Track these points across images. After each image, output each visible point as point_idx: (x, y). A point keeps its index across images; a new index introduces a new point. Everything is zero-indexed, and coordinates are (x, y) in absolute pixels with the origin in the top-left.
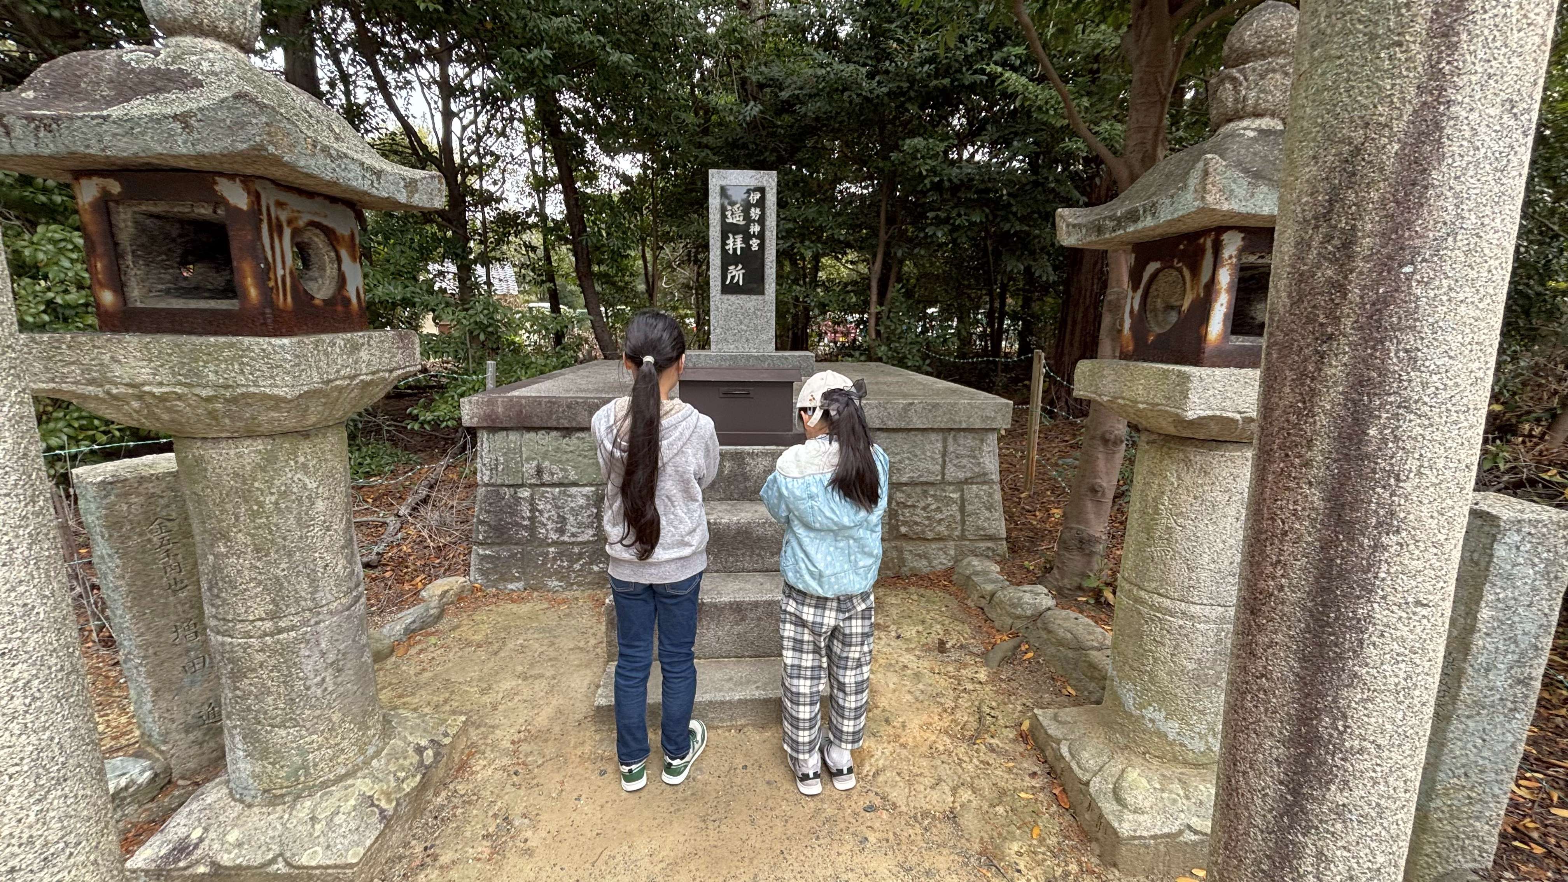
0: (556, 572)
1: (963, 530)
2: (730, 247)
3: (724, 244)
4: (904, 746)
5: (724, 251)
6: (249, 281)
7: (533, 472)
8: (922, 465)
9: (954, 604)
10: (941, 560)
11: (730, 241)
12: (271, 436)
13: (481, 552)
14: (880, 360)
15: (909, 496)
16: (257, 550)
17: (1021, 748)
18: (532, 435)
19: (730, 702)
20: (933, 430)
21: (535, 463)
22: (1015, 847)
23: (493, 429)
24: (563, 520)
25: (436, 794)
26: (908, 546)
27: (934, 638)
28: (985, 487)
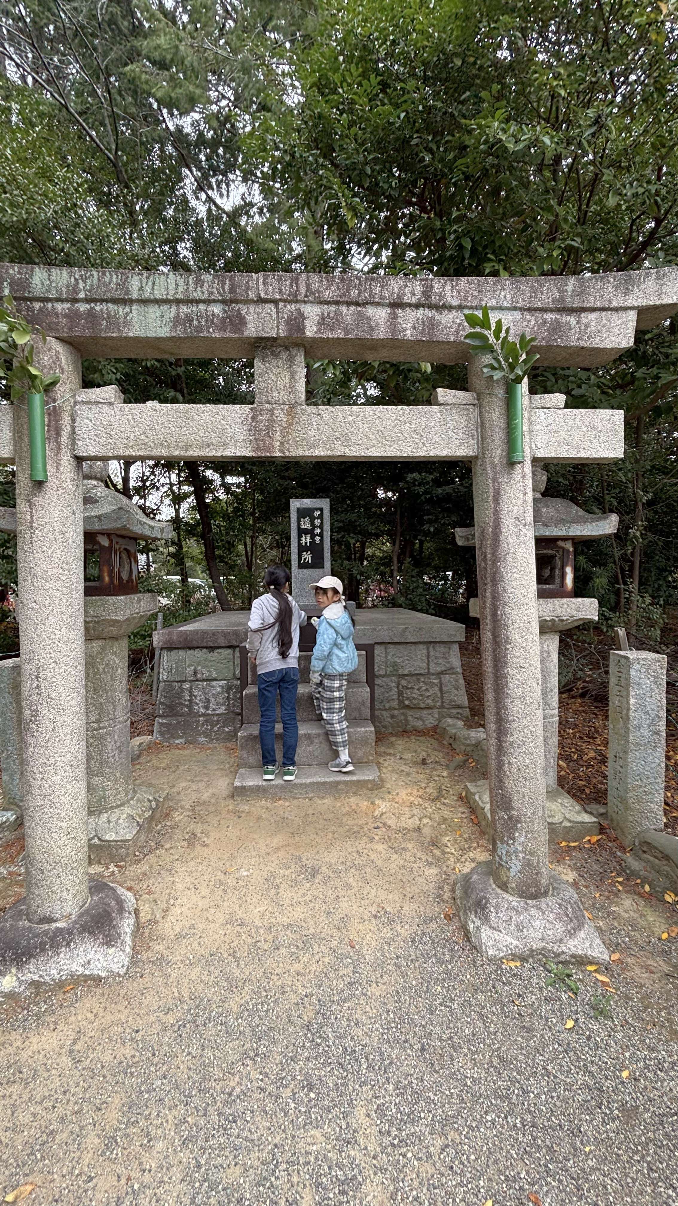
0: (204, 732)
1: (442, 702)
2: (303, 541)
3: (299, 539)
4: (396, 803)
5: (299, 544)
6: (106, 574)
7: (191, 673)
8: (416, 664)
9: (435, 743)
10: (430, 721)
11: (303, 538)
12: (105, 639)
13: (161, 721)
14: (400, 606)
15: (409, 682)
16: (95, 690)
17: (460, 803)
18: (192, 651)
19: (305, 784)
20: (420, 643)
21: (193, 668)
22: (447, 838)
23: (170, 649)
24: (208, 701)
25: (156, 826)
26: (409, 713)
27: (420, 759)
28: (454, 676)
